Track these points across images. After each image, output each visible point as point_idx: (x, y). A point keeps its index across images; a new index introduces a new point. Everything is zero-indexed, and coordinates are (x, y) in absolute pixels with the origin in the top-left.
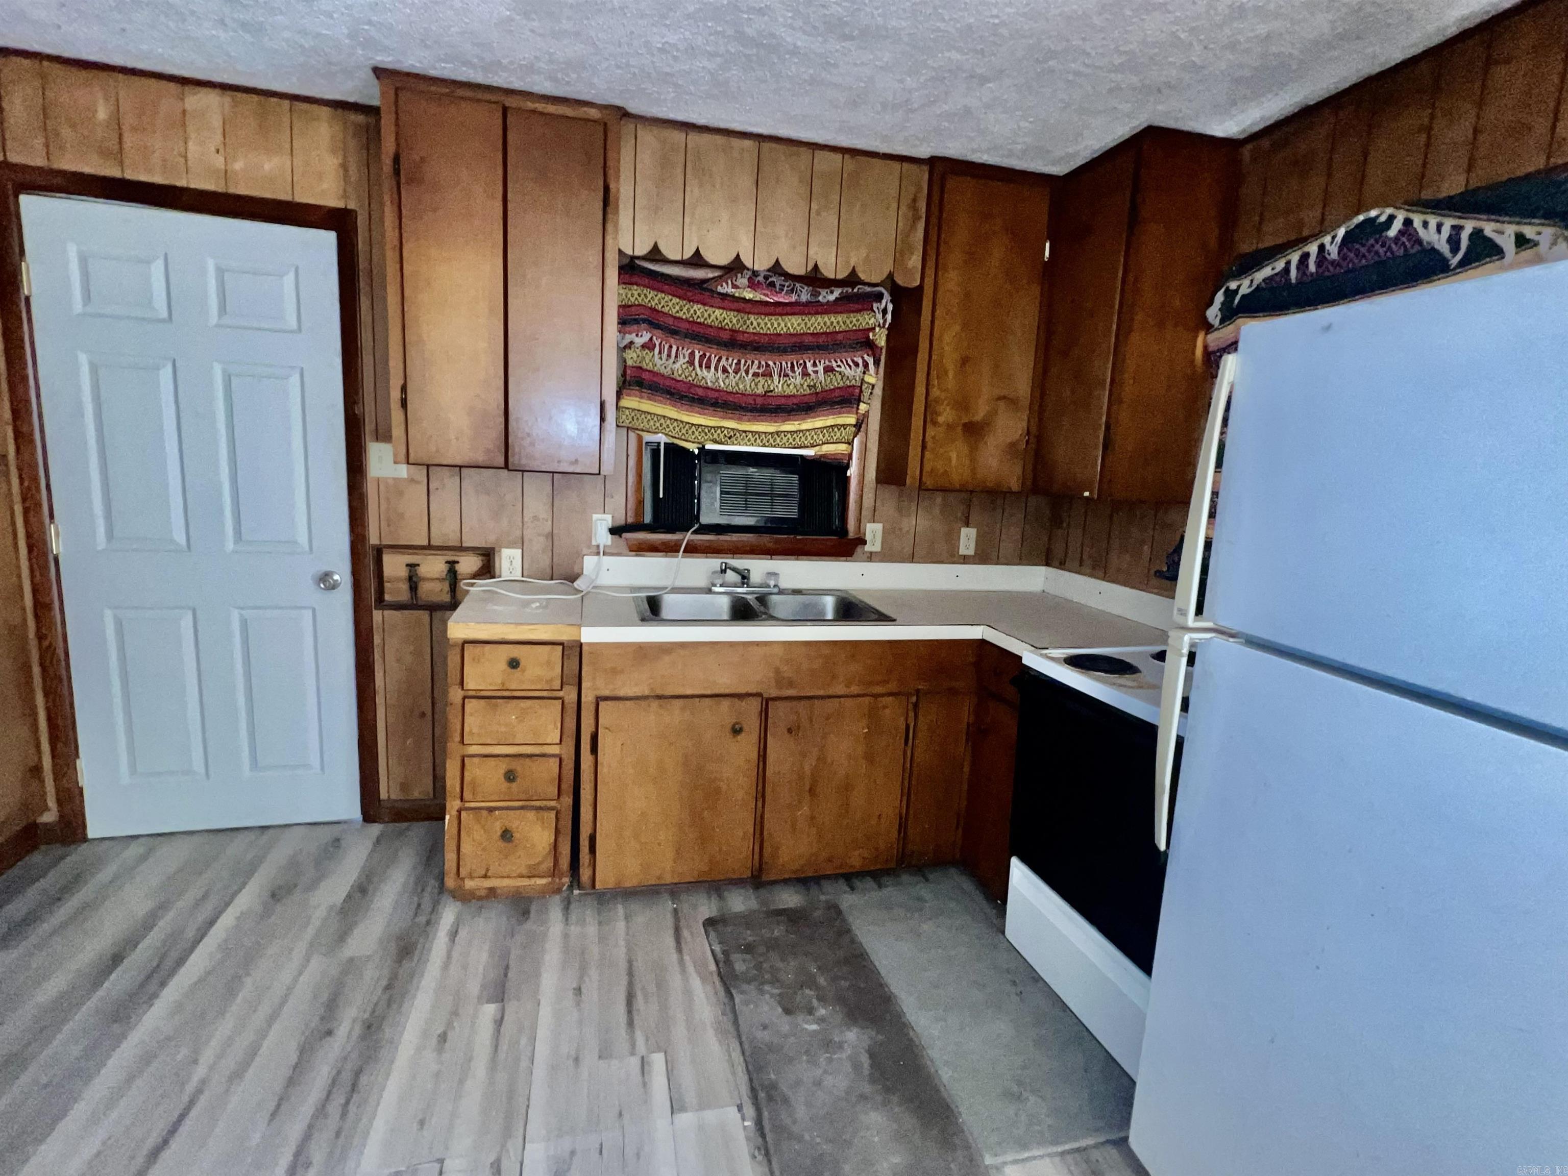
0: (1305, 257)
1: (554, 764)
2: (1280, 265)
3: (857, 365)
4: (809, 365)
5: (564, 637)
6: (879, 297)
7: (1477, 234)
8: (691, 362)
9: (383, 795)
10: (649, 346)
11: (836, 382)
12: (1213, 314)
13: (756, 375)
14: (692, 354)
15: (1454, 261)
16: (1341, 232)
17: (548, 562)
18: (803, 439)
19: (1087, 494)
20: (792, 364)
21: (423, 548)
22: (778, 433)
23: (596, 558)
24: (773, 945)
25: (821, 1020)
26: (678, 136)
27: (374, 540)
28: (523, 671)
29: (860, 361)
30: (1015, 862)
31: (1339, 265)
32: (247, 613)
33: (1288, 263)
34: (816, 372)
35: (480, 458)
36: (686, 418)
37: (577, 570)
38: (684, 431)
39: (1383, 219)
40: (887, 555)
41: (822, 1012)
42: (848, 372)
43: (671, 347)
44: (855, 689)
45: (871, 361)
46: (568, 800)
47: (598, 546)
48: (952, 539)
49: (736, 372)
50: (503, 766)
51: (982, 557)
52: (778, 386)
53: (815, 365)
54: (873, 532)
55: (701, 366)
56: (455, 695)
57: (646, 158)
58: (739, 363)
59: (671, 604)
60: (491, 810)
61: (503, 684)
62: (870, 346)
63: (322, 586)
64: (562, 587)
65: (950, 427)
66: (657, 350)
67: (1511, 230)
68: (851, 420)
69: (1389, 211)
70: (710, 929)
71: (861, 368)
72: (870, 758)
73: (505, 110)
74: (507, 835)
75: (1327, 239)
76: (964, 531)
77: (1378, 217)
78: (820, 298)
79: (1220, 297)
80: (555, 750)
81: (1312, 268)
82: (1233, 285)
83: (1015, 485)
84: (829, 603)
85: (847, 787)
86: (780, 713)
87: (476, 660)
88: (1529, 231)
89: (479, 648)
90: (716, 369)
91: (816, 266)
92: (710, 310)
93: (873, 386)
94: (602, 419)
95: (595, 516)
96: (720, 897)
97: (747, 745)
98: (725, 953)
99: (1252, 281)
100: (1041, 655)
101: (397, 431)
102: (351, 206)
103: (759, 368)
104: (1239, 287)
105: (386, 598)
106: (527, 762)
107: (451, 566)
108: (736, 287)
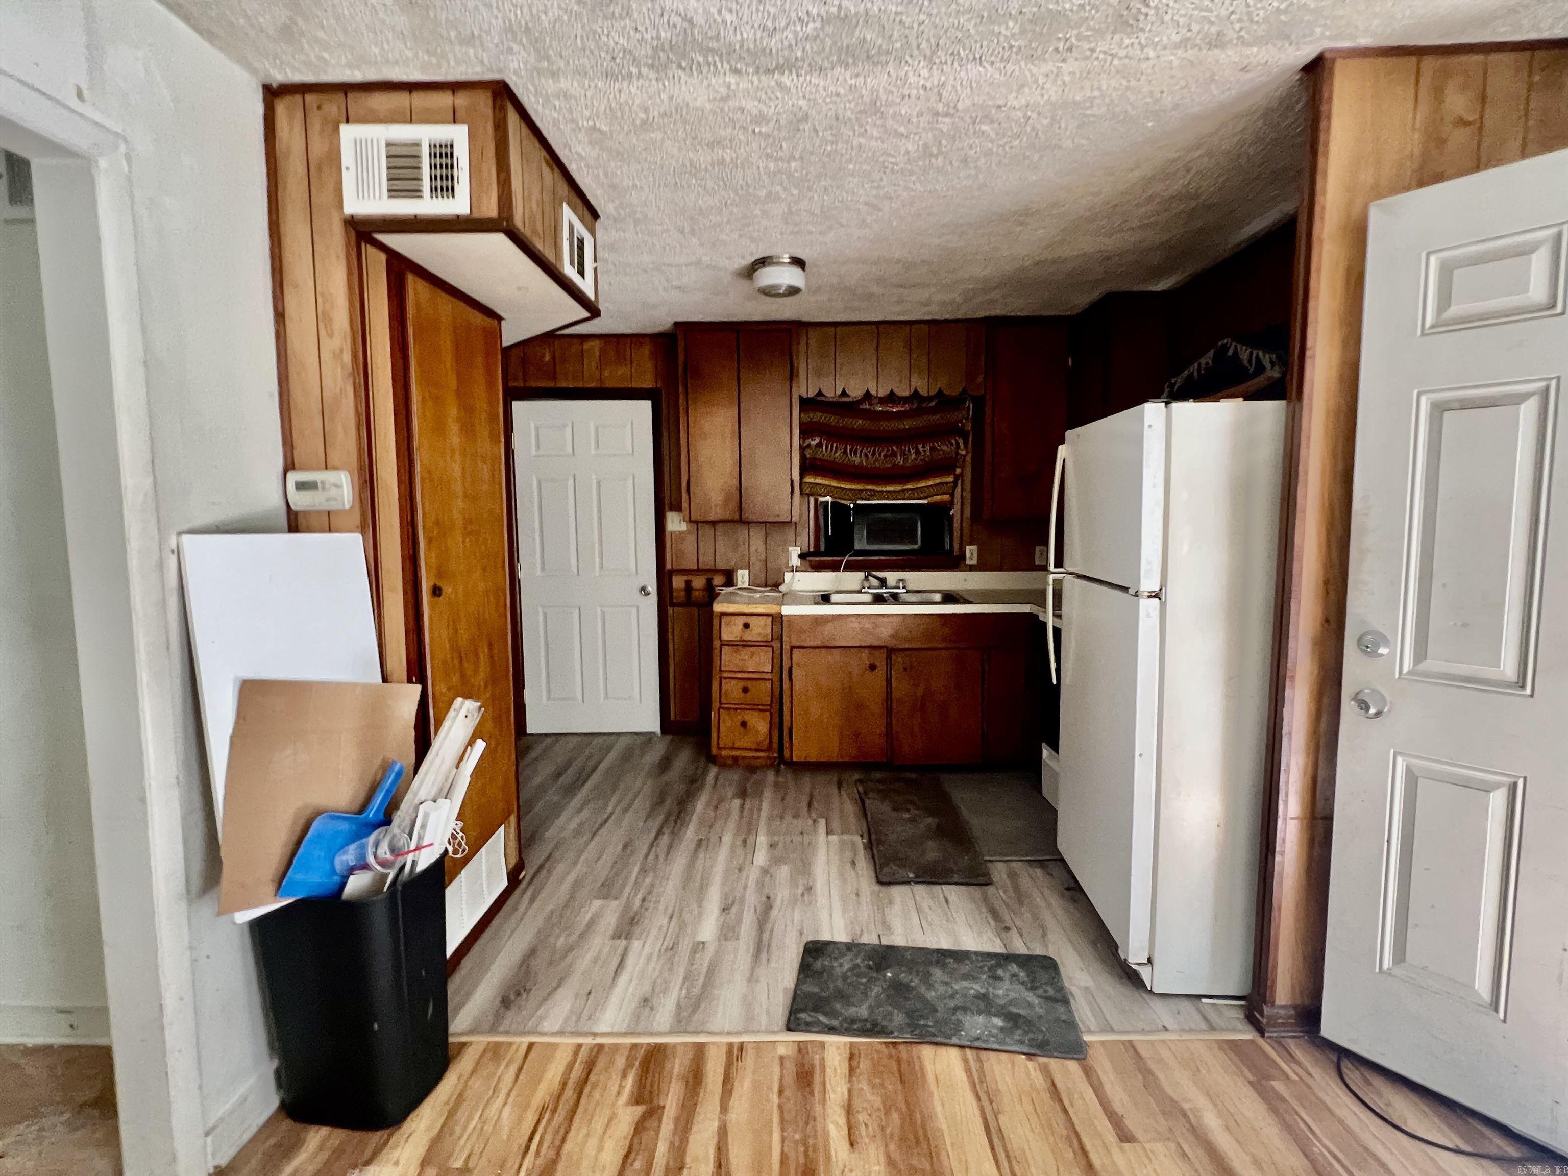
0: (1200, 364)
1: (768, 684)
2: (1190, 370)
3: (952, 444)
4: (920, 447)
5: (773, 612)
6: (964, 400)
7: (1257, 358)
8: (845, 452)
9: (671, 717)
10: (820, 445)
11: (938, 456)
13: (886, 456)
14: (846, 449)
16: (1212, 352)
17: (763, 576)
18: (920, 493)
20: (909, 447)
21: (694, 570)
22: (902, 491)
23: (791, 573)
26: (831, 330)
27: (669, 566)
28: (752, 630)
29: (954, 442)
30: (1044, 744)
32: (605, 609)
33: (1194, 368)
34: (925, 451)
35: (727, 515)
36: (843, 486)
37: (780, 581)
38: (843, 494)
39: (1227, 345)
40: (981, 567)
41: (914, 812)
42: (945, 448)
43: (832, 444)
44: (943, 645)
45: (961, 441)
46: (776, 707)
47: (793, 566)
48: (1030, 553)
49: (873, 455)
50: (742, 684)
52: (900, 461)
53: (923, 447)
54: (971, 553)
55: (851, 454)
56: (716, 643)
57: (813, 342)
58: (874, 450)
59: (835, 598)
60: (736, 709)
61: (741, 637)
62: (959, 431)
63: (642, 593)
64: (772, 590)
65: (1008, 480)
66: (824, 447)
68: (951, 479)
69: (1231, 340)
70: (859, 783)
71: (955, 446)
72: (959, 688)
73: (737, 332)
74: (744, 724)
75: (1208, 355)
76: (1038, 549)
78: (923, 407)
79: (1166, 388)
80: (769, 676)
81: (1202, 372)
82: (1174, 381)
84: (938, 597)
85: (945, 707)
86: (899, 658)
87: (727, 624)
89: (729, 617)
90: (861, 455)
91: (916, 391)
92: (856, 420)
93: (965, 456)
94: (792, 490)
95: (790, 549)
96: (867, 772)
97: (879, 676)
98: (865, 791)
101: (685, 505)
102: (660, 385)
103: (887, 452)
104: (1176, 381)
105: (674, 601)
106: (754, 683)
107: (709, 581)
108: (870, 404)
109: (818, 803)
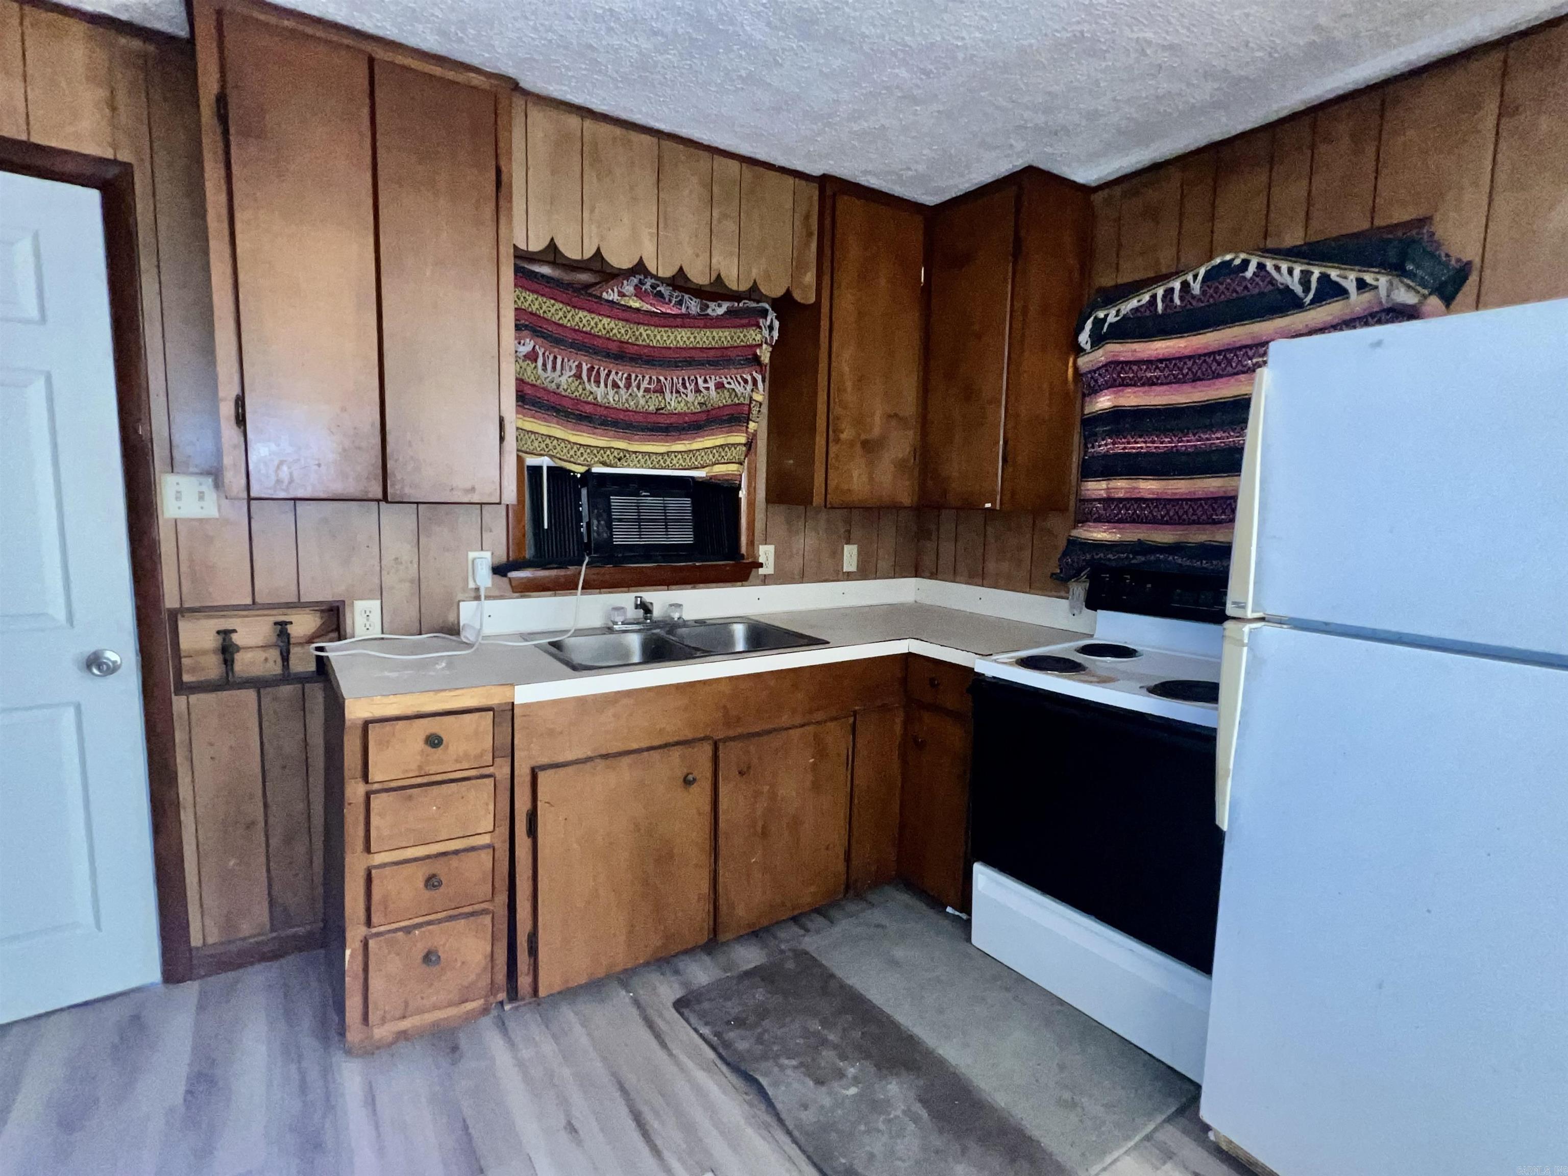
0: (1170, 292)
1: (486, 858)
2: (1146, 298)
3: (746, 381)
4: (700, 381)
5: (494, 701)
6: (764, 313)
7: (1324, 278)
8: (578, 376)
9: (196, 940)
10: (532, 357)
11: (724, 399)
12: (1084, 338)
13: (647, 390)
14: (579, 367)
15: (1307, 299)
16: (1202, 271)
17: (414, 613)
18: (693, 459)
19: (988, 505)
20: (683, 379)
21: (245, 608)
22: (668, 453)
23: (475, 603)
24: (762, 1013)
25: (856, 1081)
26: (573, 121)
27: (170, 601)
28: (447, 747)
29: (749, 378)
31: (1200, 300)
33: (1154, 297)
34: (707, 388)
35: (351, 488)
36: (573, 439)
37: (451, 618)
38: (572, 453)
39: (1237, 262)
40: (782, 577)
41: (851, 1071)
42: (739, 389)
43: (555, 358)
44: (798, 720)
45: (759, 378)
46: (501, 899)
47: (477, 589)
48: (837, 555)
49: (628, 386)
50: (420, 873)
51: (865, 572)
52: (671, 403)
53: (705, 381)
54: (766, 553)
55: (589, 380)
56: (355, 791)
57: (536, 134)
58: (630, 377)
60: (407, 930)
61: (420, 767)
62: (757, 362)
63: (95, 671)
64: (439, 642)
65: (852, 444)
66: (540, 361)
67: (1352, 276)
68: (742, 439)
69: (1243, 256)
70: (686, 1012)
71: (749, 387)
72: (816, 786)
73: (371, 61)
74: (430, 957)
75: (1190, 278)
76: (847, 548)
77: (1233, 260)
78: (709, 311)
79: (1089, 325)
80: (486, 840)
81: (1177, 301)
82: (1101, 315)
83: (906, 498)
84: (739, 631)
86: (731, 755)
87: (384, 742)
88: (1368, 278)
89: (388, 726)
90: (606, 386)
91: (719, 276)
92: (597, 318)
93: (761, 404)
94: (502, 439)
95: (472, 555)
96: (677, 972)
97: (700, 795)
98: (717, 1034)
99: (1118, 311)
100: (995, 661)
101: (231, 458)
102: (125, 156)
103: (649, 383)
104: (1107, 316)
105: (186, 678)
106: (454, 862)
107: (282, 629)
108: (622, 295)
109: (657, 1114)
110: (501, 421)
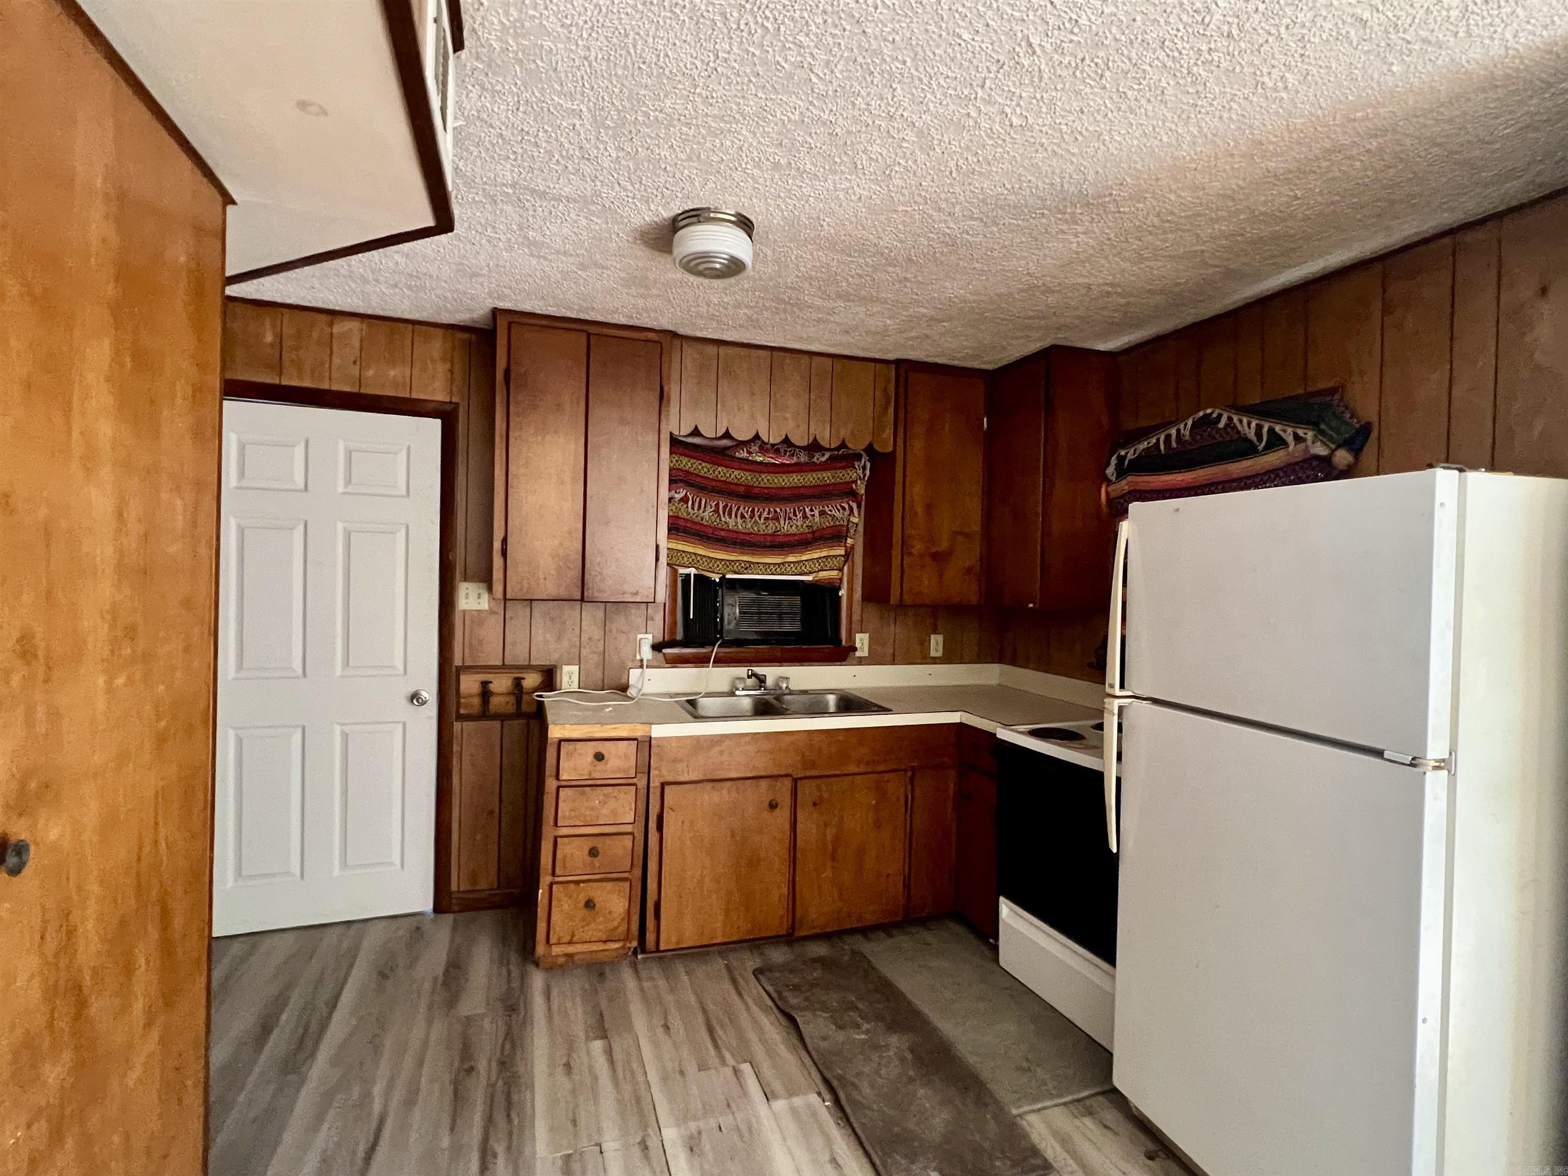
0: (1168, 437)
1: (628, 842)
2: (1154, 440)
3: (844, 509)
4: (807, 510)
5: (638, 734)
6: (858, 457)
7: (1271, 431)
8: (717, 511)
9: (454, 887)
10: (685, 500)
11: (828, 523)
12: (1110, 471)
13: (766, 519)
14: (717, 505)
15: (1260, 448)
16: (1190, 422)
17: (599, 674)
18: (803, 568)
19: (1031, 605)
20: (795, 510)
21: (498, 667)
22: (783, 563)
23: (640, 670)
24: (813, 985)
25: (867, 1032)
26: (712, 350)
27: (458, 662)
28: (607, 763)
29: (847, 506)
30: (1002, 899)
31: (1190, 444)
32: (347, 729)
33: (1158, 440)
34: (813, 515)
35: (563, 593)
36: (712, 555)
37: (624, 681)
38: (711, 565)
39: (1214, 415)
40: (873, 659)
41: (866, 1026)
42: (837, 514)
43: (701, 500)
44: (862, 769)
45: (854, 506)
46: (638, 872)
47: (642, 661)
48: (924, 644)
49: (752, 517)
50: (587, 844)
51: (948, 658)
52: (785, 527)
53: (812, 510)
54: (862, 641)
55: (724, 514)
56: (551, 784)
57: (688, 363)
58: (753, 511)
59: (707, 705)
60: (577, 883)
61: (590, 774)
62: (853, 494)
63: (415, 701)
64: (613, 696)
65: (921, 556)
66: (690, 503)
67: (1290, 430)
68: (841, 551)
69: (1217, 411)
70: (760, 977)
71: (847, 512)
72: (878, 824)
73: (589, 335)
74: (589, 904)
75: (1182, 426)
76: (933, 638)
77: (1211, 414)
78: (815, 460)
79: (1114, 460)
80: (629, 829)
81: (1174, 445)
82: (1123, 453)
83: (974, 599)
84: (831, 699)
85: (860, 853)
86: (807, 790)
87: (570, 755)
88: (1300, 432)
89: (572, 745)
90: (736, 516)
91: (815, 439)
92: (731, 471)
93: (857, 524)
94: (657, 559)
95: (639, 636)
96: (762, 954)
97: (782, 816)
98: (779, 993)
99: (1135, 451)
100: (1013, 730)
101: (497, 575)
102: (455, 400)
103: (769, 514)
104: (1127, 453)
105: (462, 711)
106: (608, 840)
107: (518, 682)
108: (750, 453)
109: (722, 1027)
110: (657, 547)
